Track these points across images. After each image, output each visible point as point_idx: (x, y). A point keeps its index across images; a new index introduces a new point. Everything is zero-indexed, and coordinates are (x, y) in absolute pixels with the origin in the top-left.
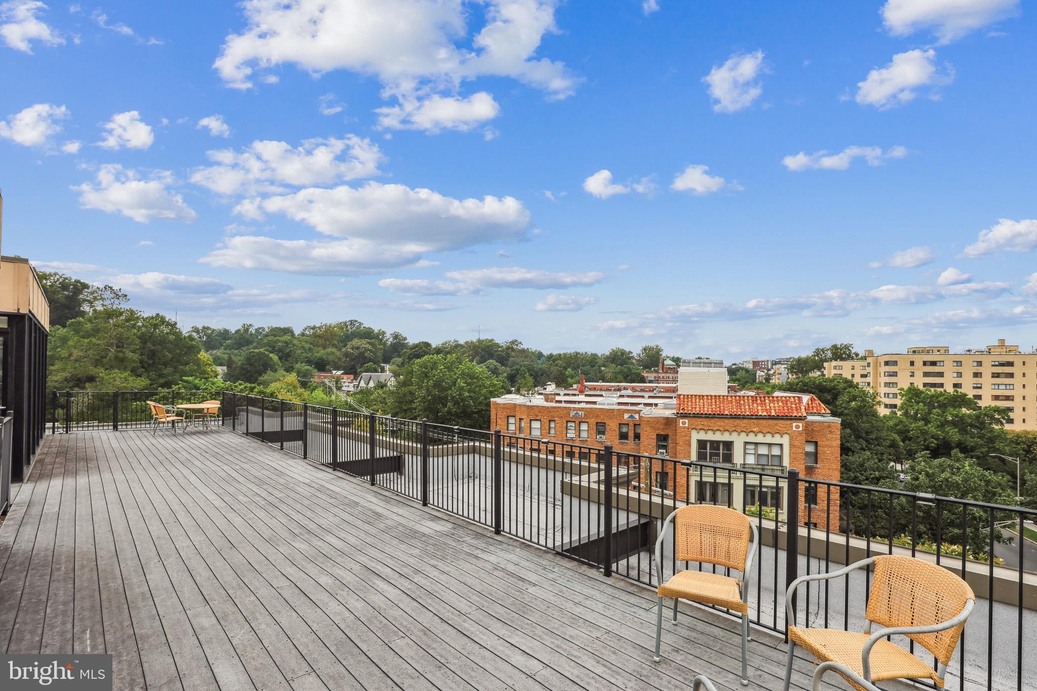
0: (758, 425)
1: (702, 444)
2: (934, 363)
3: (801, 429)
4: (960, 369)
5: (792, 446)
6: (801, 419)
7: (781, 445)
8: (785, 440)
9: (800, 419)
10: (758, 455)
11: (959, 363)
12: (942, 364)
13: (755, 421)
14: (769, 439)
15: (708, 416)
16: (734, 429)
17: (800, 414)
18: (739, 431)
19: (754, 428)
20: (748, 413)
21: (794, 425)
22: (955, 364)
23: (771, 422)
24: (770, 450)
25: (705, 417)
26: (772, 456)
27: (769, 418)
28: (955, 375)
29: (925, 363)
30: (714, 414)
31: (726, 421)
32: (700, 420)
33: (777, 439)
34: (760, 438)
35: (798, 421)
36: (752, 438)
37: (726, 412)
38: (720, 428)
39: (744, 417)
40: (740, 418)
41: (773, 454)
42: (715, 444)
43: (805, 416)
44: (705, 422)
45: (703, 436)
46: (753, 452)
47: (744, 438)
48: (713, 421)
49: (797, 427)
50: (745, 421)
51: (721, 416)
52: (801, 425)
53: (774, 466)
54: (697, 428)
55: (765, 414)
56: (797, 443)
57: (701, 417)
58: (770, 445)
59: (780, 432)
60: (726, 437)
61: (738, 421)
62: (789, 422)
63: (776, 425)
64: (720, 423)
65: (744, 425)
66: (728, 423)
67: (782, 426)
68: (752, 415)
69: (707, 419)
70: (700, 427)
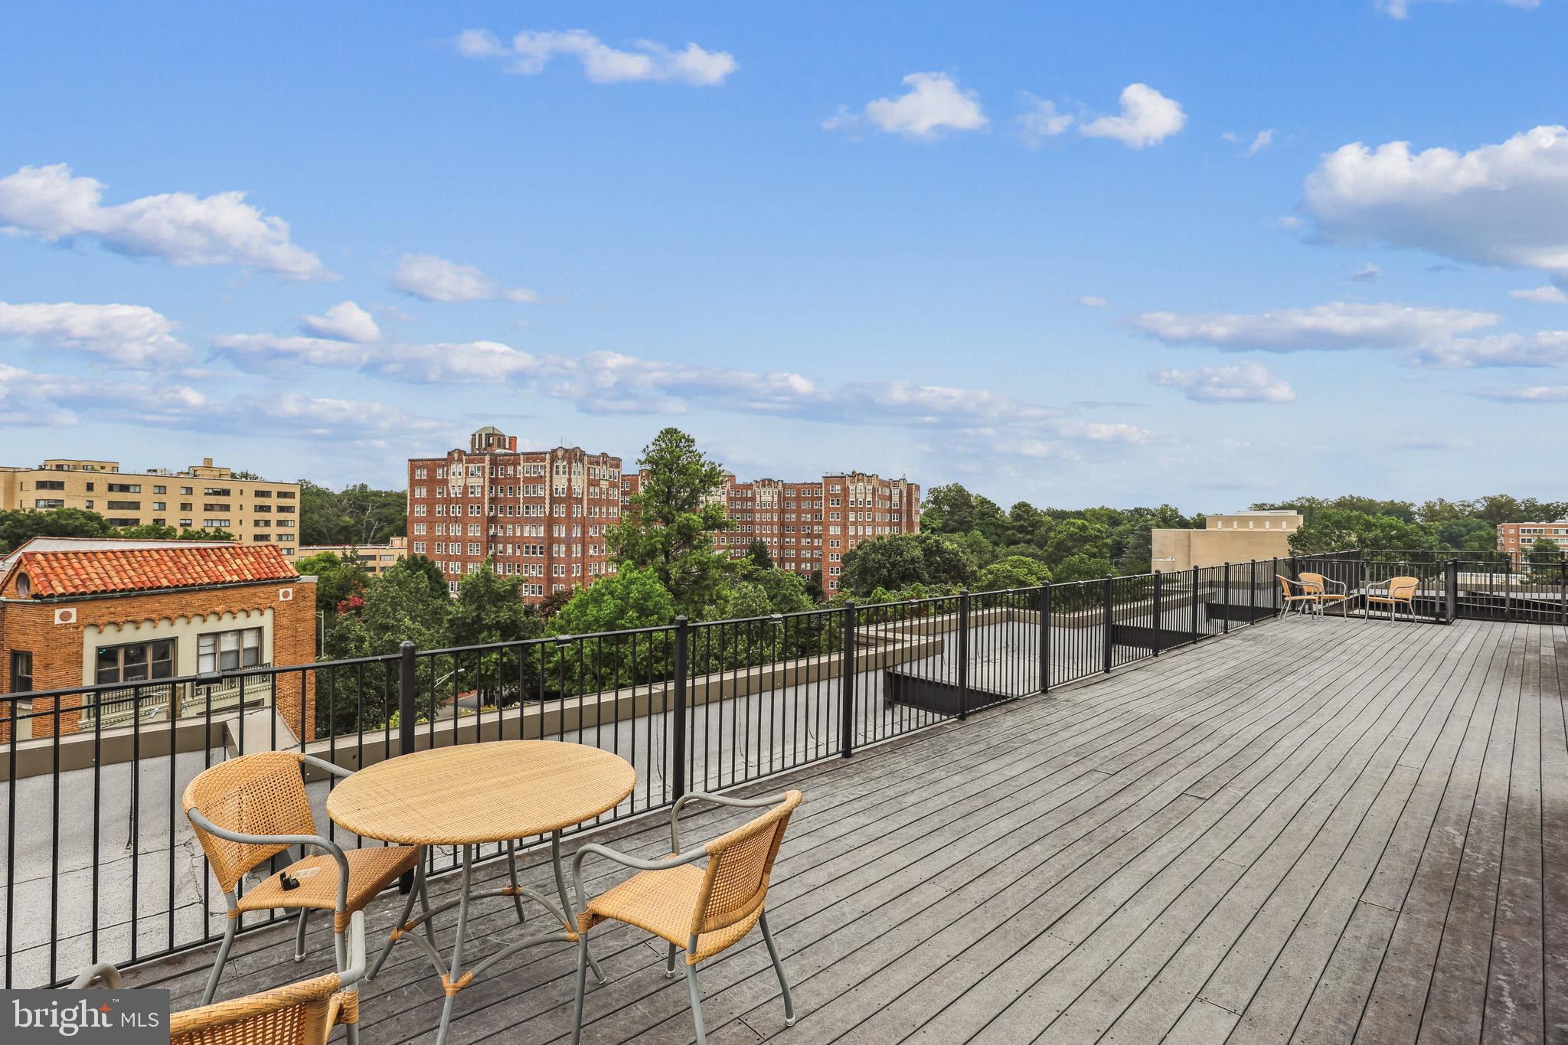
0: (224, 600)
1: (106, 655)
2: (124, 488)
3: (290, 598)
4: (163, 498)
5: (276, 626)
6: (293, 582)
7: (259, 630)
8: (266, 621)
9: (290, 581)
10: (222, 653)
11: (162, 489)
12: (137, 490)
13: (220, 593)
14: (241, 622)
15: (127, 594)
16: (180, 613)
17: (290, 575)
18: (190, 614)
19: (218, 605)
20: (206, 580)
21: (281, 591)
22: (157, 491)
23: (246, 591)
24: (239, 641)
25: (122, 597)
26: (244, 650)
27: (244, 586)
28: (156, 506)
29: (111, 488)
30: (142, 589)
31: (165, 600)
32: (108, 604)
33: (255, 620)
34: (227, 623)
35: (287, 585)
36: (213, 625)
37: (165, 583)
38: (153, 616)
39: (202, 588)
40: (195, 590)
41: (245, 646)
42: (137, 651)
43: (298, 577)
44: (119, 607)
45: (110, 637)
46: (210, 650)
47: (198, 626)
48: (136, 603)
49: (286, 595)
50: (202, 595)
51: (153, 591)
52: (290, 590)
53: (249, 666)
54: (100, 622)
55: (236, 578)
56: (285, 622)
57: (111, 598)
58: (240, 632)
59: (261, 607)
60: (163, 631)
61: (187, 597)
62: (274, 588)
63: (255, 595)
64: (152, 605)
65: (200, 603)
66: (169, 604)
67: (262, 596)
68: (216, 583)
69: (123, 602)
70: (107, 618)
